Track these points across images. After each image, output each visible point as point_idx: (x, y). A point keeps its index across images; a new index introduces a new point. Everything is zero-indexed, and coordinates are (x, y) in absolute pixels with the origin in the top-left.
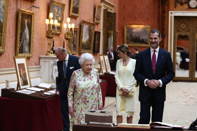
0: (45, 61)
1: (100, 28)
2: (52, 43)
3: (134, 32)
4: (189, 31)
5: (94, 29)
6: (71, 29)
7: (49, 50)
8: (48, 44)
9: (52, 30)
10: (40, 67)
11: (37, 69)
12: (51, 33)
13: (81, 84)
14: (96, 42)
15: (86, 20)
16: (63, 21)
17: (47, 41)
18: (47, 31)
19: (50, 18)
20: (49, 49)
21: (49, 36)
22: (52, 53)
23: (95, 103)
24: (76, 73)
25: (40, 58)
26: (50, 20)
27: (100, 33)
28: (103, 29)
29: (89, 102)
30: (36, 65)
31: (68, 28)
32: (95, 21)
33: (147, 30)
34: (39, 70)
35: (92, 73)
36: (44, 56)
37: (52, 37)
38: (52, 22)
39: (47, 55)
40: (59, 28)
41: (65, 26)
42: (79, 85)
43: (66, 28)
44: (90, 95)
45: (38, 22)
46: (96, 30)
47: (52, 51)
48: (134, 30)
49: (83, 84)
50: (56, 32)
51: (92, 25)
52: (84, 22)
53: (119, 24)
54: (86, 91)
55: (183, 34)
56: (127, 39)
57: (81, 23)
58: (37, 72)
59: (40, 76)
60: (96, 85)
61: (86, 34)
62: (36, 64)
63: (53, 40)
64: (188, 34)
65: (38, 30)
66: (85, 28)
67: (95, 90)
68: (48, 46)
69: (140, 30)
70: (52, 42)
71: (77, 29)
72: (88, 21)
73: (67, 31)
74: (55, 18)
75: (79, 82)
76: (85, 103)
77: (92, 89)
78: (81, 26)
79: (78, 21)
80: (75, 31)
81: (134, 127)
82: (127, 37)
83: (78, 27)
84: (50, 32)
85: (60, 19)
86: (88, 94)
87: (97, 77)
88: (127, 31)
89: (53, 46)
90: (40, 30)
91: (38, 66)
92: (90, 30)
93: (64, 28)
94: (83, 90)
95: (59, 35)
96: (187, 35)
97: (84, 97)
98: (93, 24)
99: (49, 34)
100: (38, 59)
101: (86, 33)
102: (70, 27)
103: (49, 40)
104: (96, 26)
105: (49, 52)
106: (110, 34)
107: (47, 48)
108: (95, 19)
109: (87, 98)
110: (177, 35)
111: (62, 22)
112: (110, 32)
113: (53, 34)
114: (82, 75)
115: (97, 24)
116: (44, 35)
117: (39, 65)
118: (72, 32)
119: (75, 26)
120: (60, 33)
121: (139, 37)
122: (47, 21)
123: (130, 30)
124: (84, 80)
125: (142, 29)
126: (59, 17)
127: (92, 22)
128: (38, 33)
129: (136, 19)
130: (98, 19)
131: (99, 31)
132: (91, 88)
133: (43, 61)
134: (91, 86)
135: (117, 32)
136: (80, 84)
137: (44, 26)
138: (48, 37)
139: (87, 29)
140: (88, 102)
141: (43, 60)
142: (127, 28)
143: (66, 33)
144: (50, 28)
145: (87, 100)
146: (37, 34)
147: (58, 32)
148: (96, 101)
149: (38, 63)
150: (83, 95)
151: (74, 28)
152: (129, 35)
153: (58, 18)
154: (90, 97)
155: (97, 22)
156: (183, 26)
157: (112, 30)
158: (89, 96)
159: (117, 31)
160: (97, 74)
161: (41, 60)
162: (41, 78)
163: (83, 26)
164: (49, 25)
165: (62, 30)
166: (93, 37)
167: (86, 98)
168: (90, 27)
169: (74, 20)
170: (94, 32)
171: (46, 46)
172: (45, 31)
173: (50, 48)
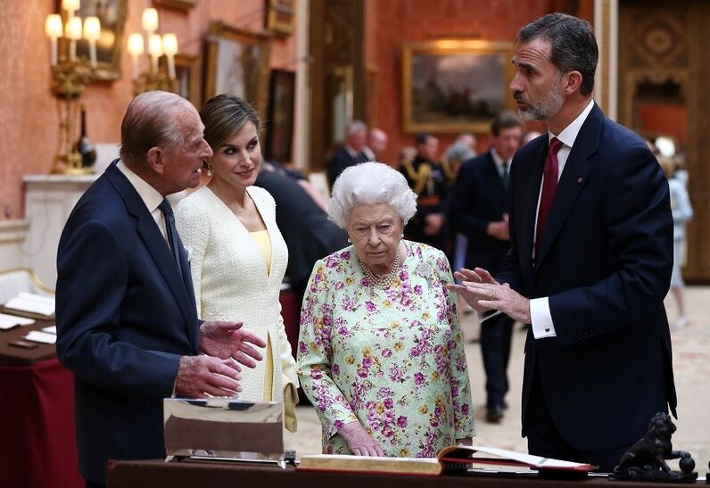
0: (46, 201)
1: (296, 55)
2: (78, 122)
3: (444, 73)
4: (682, 62)
5: (267, 60)
6: (163, 60)
7: (63, 152)
8: (61, 126)
9: (76, 64)
10: (26, 228)
11: (12, 235)
12: (72, 77)
13: (356, 328)
14: (279, 117)
15: (230, 19)
16: (128, 26)
17: (54, 114)
18: (52, 68)
19: (66, 12)
20: (64, 145)
21: (62, 89)
22: (80, 164)
23: (440, 426)
24: (326, 271)
25: (24, 187)
26: (65, 20)
27: (291, 76)
28: (306, 60)
29: (410, 422)
30: (8, 216)
31: (150, 57)
32: (273, 22)
33: (503, 60)
34: (19, 241)
35: (410, 271)
36: (42, 178)
37: (76, 96)
38: (75, 29)
39: (54, 172)
40: (109, 56)
41: (134, 44)
42: (343, 332)
43: (140, 57)
44: (410, 384)
45: (13, 30)
46: (276, 62)
47: (78, 157)
48: (446, 64)
49: (364, 324)
50: (93, 70)
51: (255, 42)
52: (223, 29)
53: (379, 36)
54: (387, 364)
55: (658, 75)
56: (416, 103)
57: (210, 32)
58: (11, 249)
59: (26, 266)
60: (438, 330)
61: (233, 79)
62: (9, 211)
63: (82, 106)
64: (681, 76)
65: (15, 66)
66: (227, 53)
67: (430, 358)
68: (60, 133)
69: (469, 60)
70: (79, 115)
71: (191, 59)
72: (239, 25)
73: (146, 68)
74: (92, 9)
75: (346, 315)
76: (386, 432)
77: (415, 353)
78: (207, 48)
79: (196, 23)
80: (179, 69)
81: (373, 469)
82: (415, 92)
83: (194, 50)
84: (66, 73)
85: (112, 14)
86: (397, 377)
87: (440, 290)
88: (416, 68)
89: (84, 133)
90: (21, 64)
91: (18, 222)
92: (248, 65)
93: (129, 56)
94: (367, 361)
95: (107, 84)
96: (677, 80)
97: (378, 394)
98: (262, 39)
99: (62, 82)
100: (16, 190)
101: (230, 75)
102: (156, 52)
103: (63, 105)
104: (276, 48)
105: (65, 160)
106: (342, 80)
107: (54, 143)
108: (273, 16)
109: (395, 399)
110: (631, 80)
111: (122, 28)
112: (339, 71)
113: (80, 80)
114: (359, 277)
115: (282, 37)
116: (42, 85)
117: (22, 214)
118: (167, 71)
119: (179, 47)
120: (115, 75)
121: (467, 93)
122: (54, 25)
123: (428, 62)
124: (371, 306)
125: (481, 58)
126: (107, 6)
127: (257, 27)
128: (15, 79)
129: (451, 12)
130: (286, 17)
131: (290, 68)
132: (409, 345)
133: (36, 201)
134: (410, 336)
135: (372, 74)
136: (349, 327)
137: (42, 47)
138: (60, 95)
139: (236, 59)
140: (402, 422)
141: (39, 195)
142: (416, 53)
143: (140, 76)
144: (67, 53)
145: (398, 411)
146: (9, 83)
147: (104, 74)
148: (442, 416)
149: (14, 207)
150: (371, 386)
151: (176, 57)
152: (422, 85)
153: (102, 10)
154: (410, 398)
155: (282, 27)
156: (659, 41)
157: (345, 62)
158: (406, 392)
159: (371, 65)
160: (442, 274)
161: (30, 195)
162: (30, 271)
163: (216, 44)
164: (63, 42)
165: (124, 66)
166: (263, 93)
167: (388, 404)
168: (247, 52)
169: (176, 21)
170: (265, 72)
171: (53, 132)
172: (46, 68)
173: (68, 140)
